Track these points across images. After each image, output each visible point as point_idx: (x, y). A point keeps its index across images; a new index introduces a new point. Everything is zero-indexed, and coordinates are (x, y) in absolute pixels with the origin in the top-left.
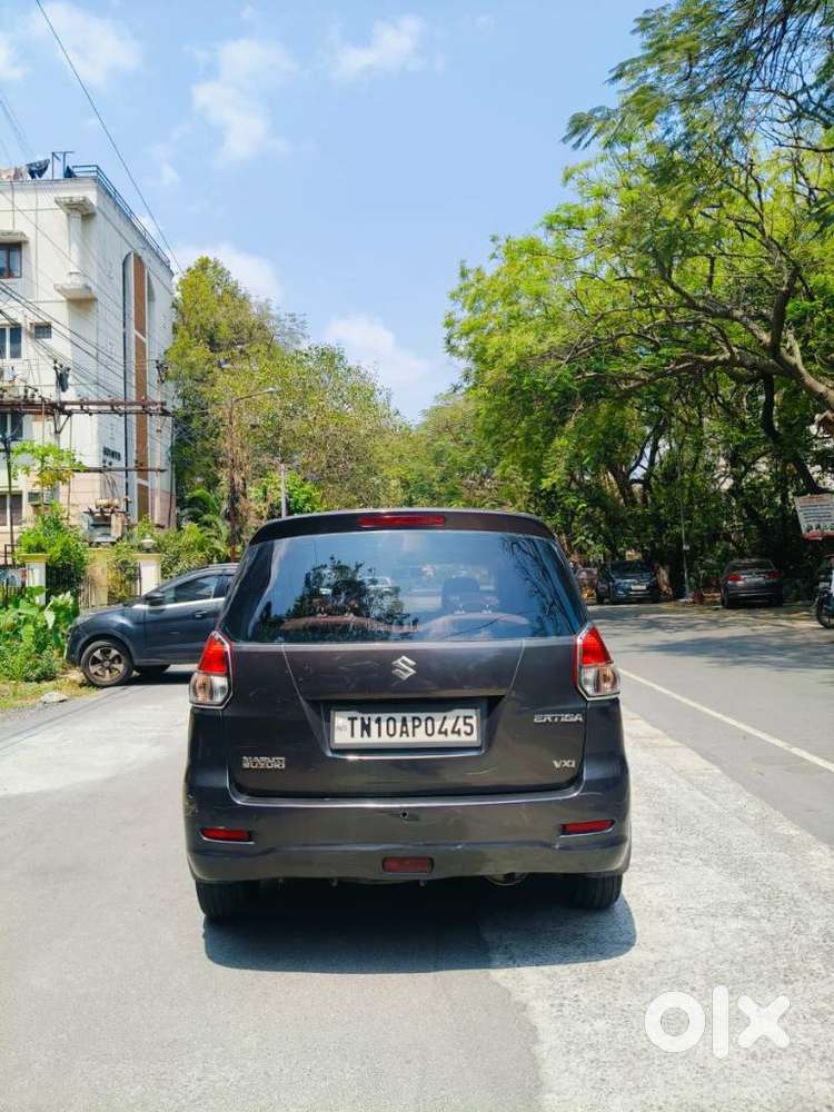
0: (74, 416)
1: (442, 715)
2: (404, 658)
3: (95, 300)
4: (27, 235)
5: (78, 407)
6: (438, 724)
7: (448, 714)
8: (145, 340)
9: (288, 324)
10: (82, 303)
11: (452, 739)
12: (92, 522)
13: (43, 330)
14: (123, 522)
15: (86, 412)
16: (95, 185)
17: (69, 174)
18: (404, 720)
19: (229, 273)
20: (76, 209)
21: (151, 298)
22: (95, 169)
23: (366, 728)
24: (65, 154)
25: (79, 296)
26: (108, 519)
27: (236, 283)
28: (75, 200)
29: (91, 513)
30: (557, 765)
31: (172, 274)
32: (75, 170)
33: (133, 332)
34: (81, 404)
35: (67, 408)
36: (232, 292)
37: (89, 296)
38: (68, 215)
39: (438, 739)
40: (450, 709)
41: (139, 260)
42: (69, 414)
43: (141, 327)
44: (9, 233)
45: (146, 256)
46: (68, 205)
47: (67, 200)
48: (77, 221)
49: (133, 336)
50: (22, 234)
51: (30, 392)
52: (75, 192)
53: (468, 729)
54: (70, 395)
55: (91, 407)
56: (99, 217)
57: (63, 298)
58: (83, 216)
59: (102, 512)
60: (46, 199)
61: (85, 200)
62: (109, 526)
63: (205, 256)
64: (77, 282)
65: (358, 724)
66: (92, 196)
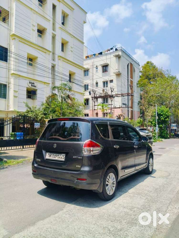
0: (115, 97)
1: (60, 155)
2: (55, 144)
3: (121, 74)
4: (109, 63)
5: (115, 96)
6: (60, 156)
7: (61, 155)
8: (133, 80)
9: (166, 72)
10: (118, 75)
11: (61, 159)
12: (117, 118)
13: (111, 81)
14: (123, 118)
15: (117, 96)
16: (121, 51)
17: (116, 50)
18: (55, 155)
19: (153, 63)
20: (117, 56)
21: (134, 71)
22: (121, 48)
23: (50, 156)
24: (115, 46)
25: (117, 74)
26: (120, 117)
27: (155, 65)
28: (117, 55)
29: (117, 116)
30: (77, 166)
31: (140, 65)
32: (117, 49)
33: (130, 79)
34: (116, 95)
35: (113, 96)
36: (154, 67)
37: (120, 73)
38: (116, 58)
39: (59, 159)
40: (61, 154)
41: (131, 64)
42: (114, 97)
43: (132, 77)
44: (106, 64)
45: (133, 63)
46: (115, 56)
47: (115, 55)
48: (117, 59)
49: (130, 80)
50: (108, 63)
51: (101, 94)
52: (117, 53)
53: (63, 158)
54: (113, 93)
55: (118, 95)
56: (122, 57)
57: (115, 75)
58: (118, 58)
59: (119, 116)
60: (112, 56)
61: (118, 54)
62: (120, 119)
63: (148, 61)
64: (117, 71)
65: (49, 155)
66: (120, 53)
